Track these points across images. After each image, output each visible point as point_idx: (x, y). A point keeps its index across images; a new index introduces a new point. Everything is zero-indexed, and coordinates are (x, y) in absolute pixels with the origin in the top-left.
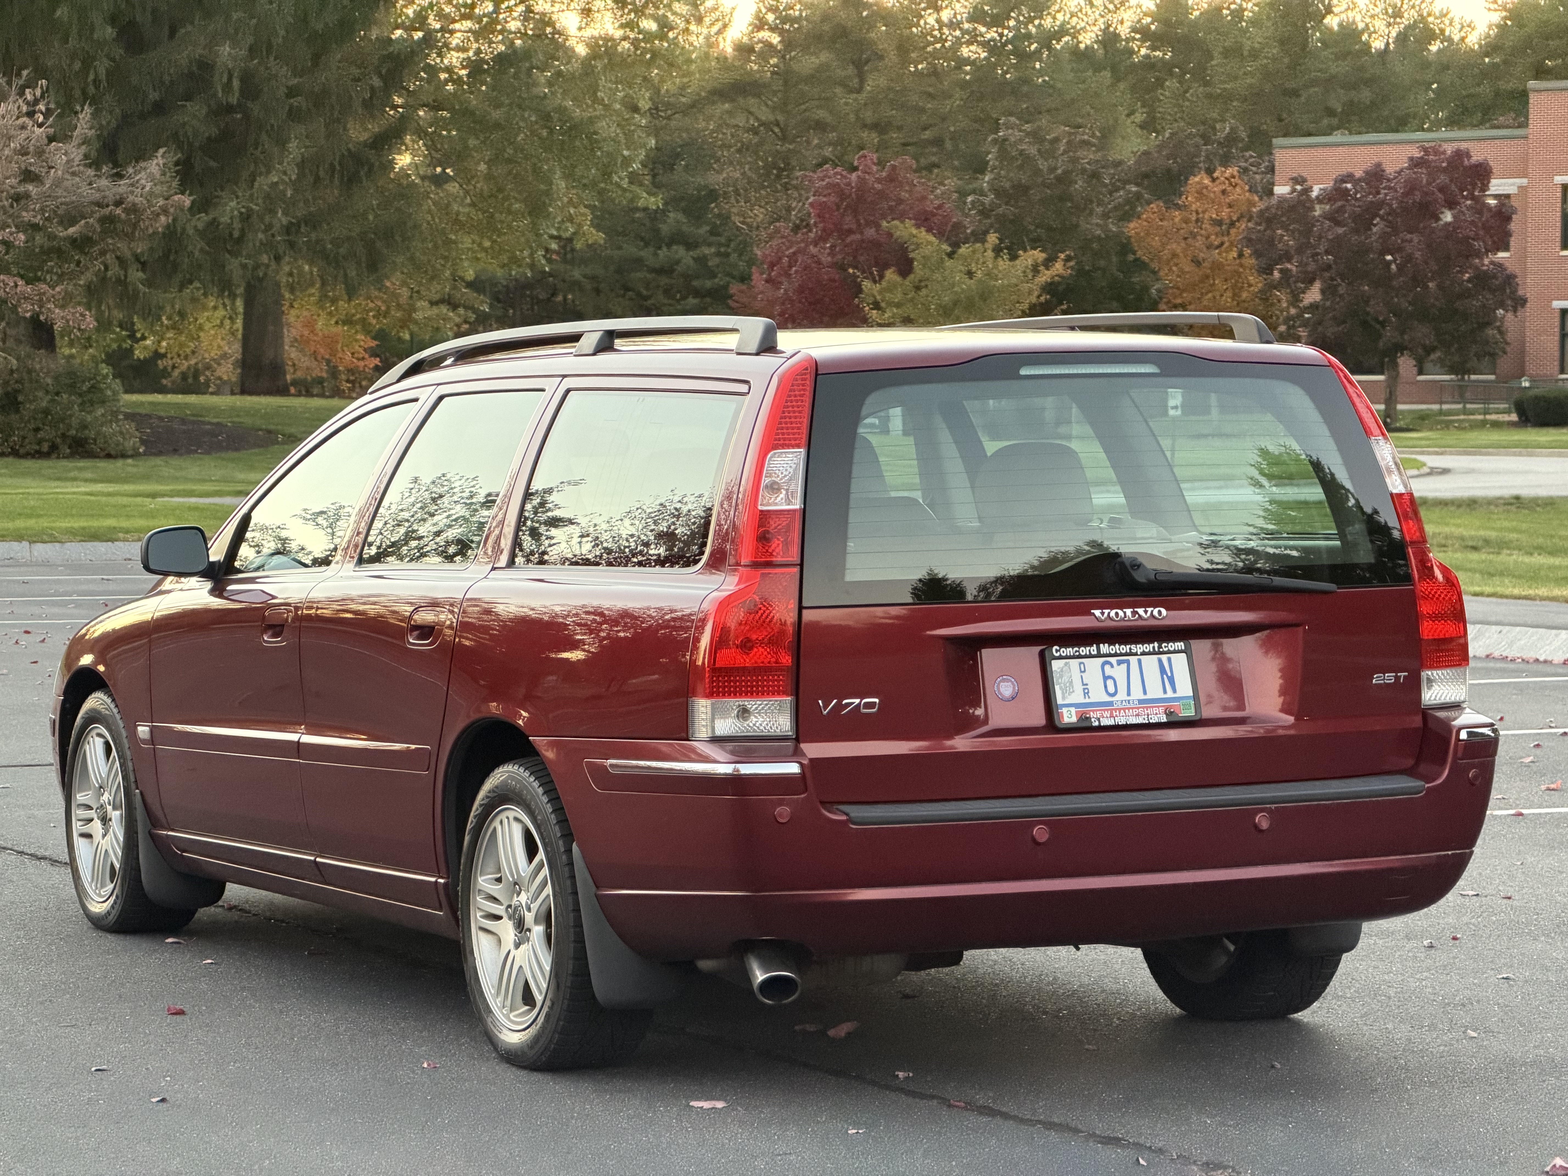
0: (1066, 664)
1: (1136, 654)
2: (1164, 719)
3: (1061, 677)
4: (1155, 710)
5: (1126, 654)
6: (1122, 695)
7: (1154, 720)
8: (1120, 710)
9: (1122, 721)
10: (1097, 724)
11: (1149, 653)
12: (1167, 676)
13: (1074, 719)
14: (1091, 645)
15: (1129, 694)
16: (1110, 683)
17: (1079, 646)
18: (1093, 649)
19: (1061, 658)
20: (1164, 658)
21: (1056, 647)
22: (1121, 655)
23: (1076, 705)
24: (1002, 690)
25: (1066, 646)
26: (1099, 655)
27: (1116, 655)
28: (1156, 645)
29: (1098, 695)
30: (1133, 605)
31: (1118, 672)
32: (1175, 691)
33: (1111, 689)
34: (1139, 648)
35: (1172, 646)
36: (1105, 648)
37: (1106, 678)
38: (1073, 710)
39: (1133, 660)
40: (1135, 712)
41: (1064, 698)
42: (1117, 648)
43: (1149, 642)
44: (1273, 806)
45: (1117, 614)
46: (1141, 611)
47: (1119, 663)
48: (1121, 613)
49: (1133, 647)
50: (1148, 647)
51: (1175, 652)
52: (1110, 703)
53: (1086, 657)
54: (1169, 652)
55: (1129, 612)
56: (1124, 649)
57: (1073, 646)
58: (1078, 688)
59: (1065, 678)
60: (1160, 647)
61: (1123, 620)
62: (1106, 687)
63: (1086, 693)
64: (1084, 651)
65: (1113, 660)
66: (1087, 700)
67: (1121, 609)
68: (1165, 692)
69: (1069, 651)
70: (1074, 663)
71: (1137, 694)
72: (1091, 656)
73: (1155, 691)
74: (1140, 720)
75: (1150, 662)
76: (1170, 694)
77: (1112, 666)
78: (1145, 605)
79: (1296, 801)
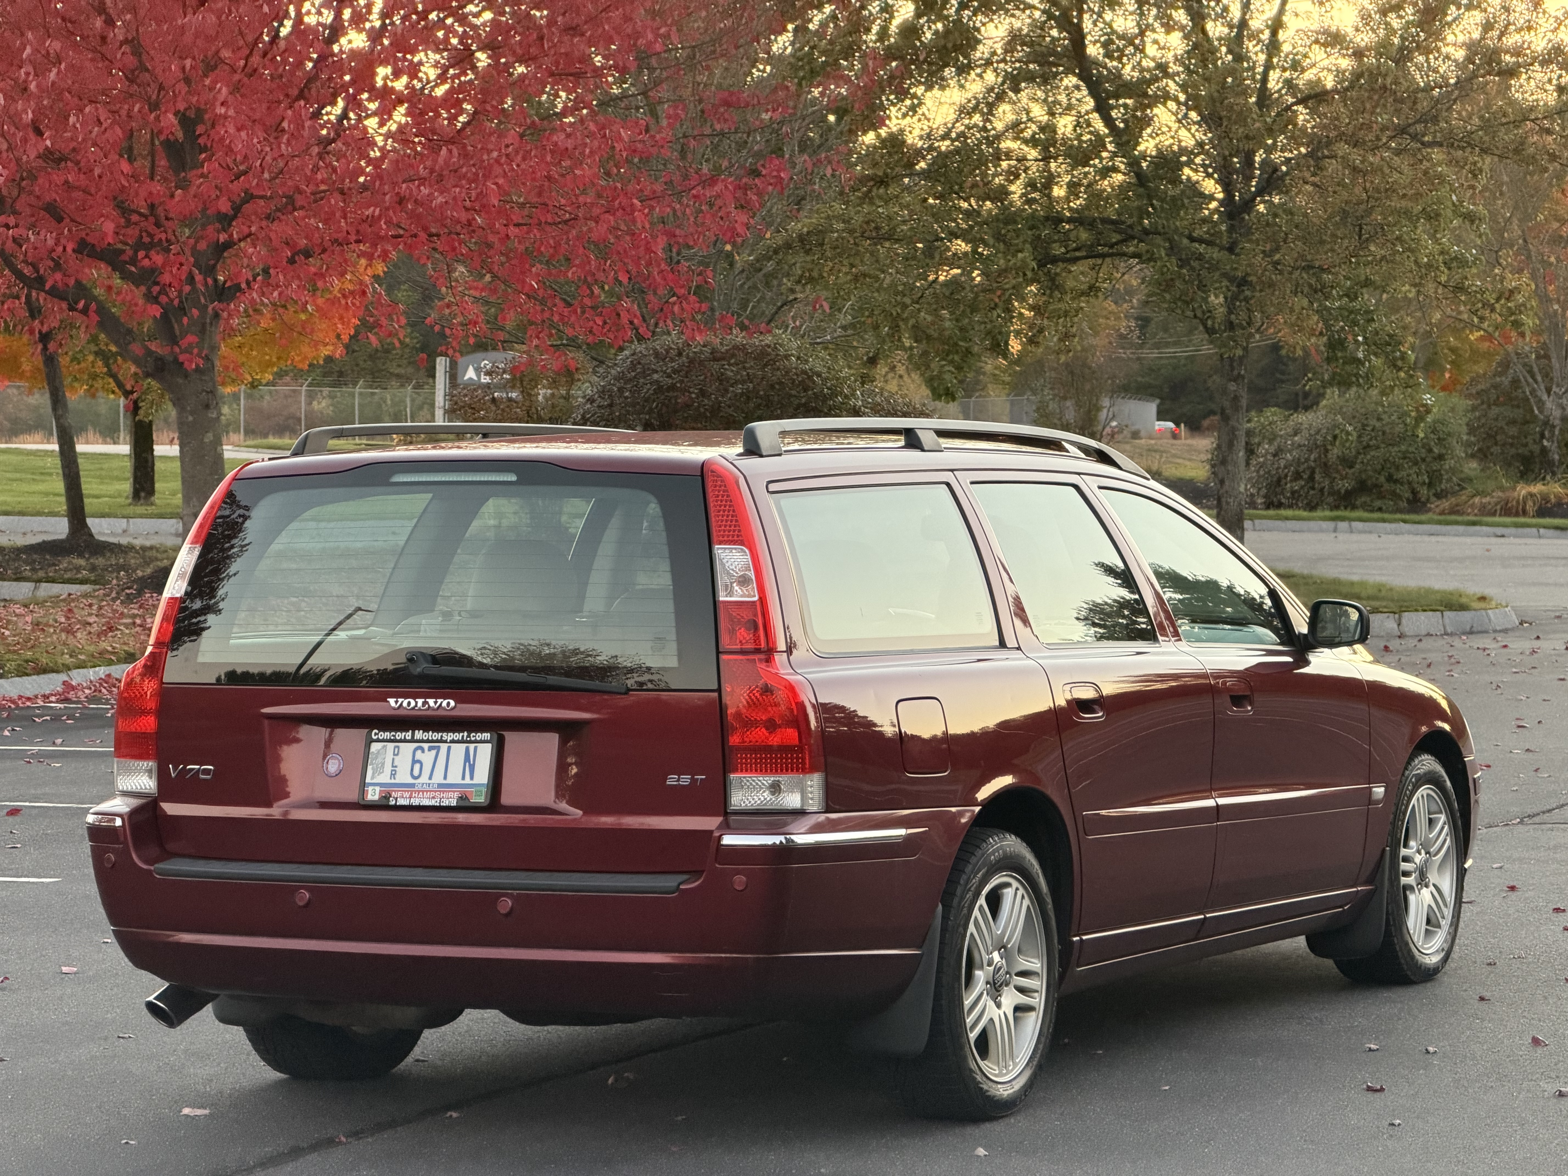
0: (384, 747)
1: (446, 742)
2: (454, 803)
3: (376, 758)
4: (451, 794)
5: (437, 741)
6: (424, 779)
7: (445, 803)
8: (419, 792)
9: (415, 802)
10: (393, 803)
11: (458, 742)
12: (469, 763)
13: (376, 797)
14: (407, 731)
15: (430, 778)
16: (417, 767)
17: (396, 730)
18: (409, 735)
19: (378, 741)
20: (472, 746)
21: (376, 731)
22: (433, 741)
23: (380, 785)
24: (329, 766)
25: (384, 731)
26: (412, 741)
27: (428, 741)
28: (466, 734)
29: (403, 777)
30: (426, 696)
31: (427, 757)
32: (472, 778)
33: (416, 773)
34: (450, 736)
35: (480, 736)
36: (419, 735)
37: (414, 762)
38: (378, 789)
39: (444, 747)
40: (432, 794)
41: (372, 778)
42: (431, 735)
43: (459, 731)
44: (515, 892)
45: (409, 703)
46: (431, 702)
47: (430, 749)
48: (413, 703)
49: (444, 735)
50: (458, 736)
51: (481, 742)
52: (413, 785)
53: (401, 741)
54: (476, 742)
55: (420, 701)
56: (436, 736)
57: (390, 731)
58: (388, 768)
59: (379, 760)
60: (468, 736)
61: (413, 708)
62: (412, 770)
63: (393, 774)
64: (400, 735)
65: (426, 746)
66: (393, 781)
67: (414, 699)
68: (463, 778)
69: (387, 735)
70: (391, 745)
71: (438, 778)
72: (405, 741)
73: (454, 777)
74: (432, 803)
75: (459, 750)
76: (468, 780)
77: (423, 751)
78: (436, 697)
79: (543, 890)
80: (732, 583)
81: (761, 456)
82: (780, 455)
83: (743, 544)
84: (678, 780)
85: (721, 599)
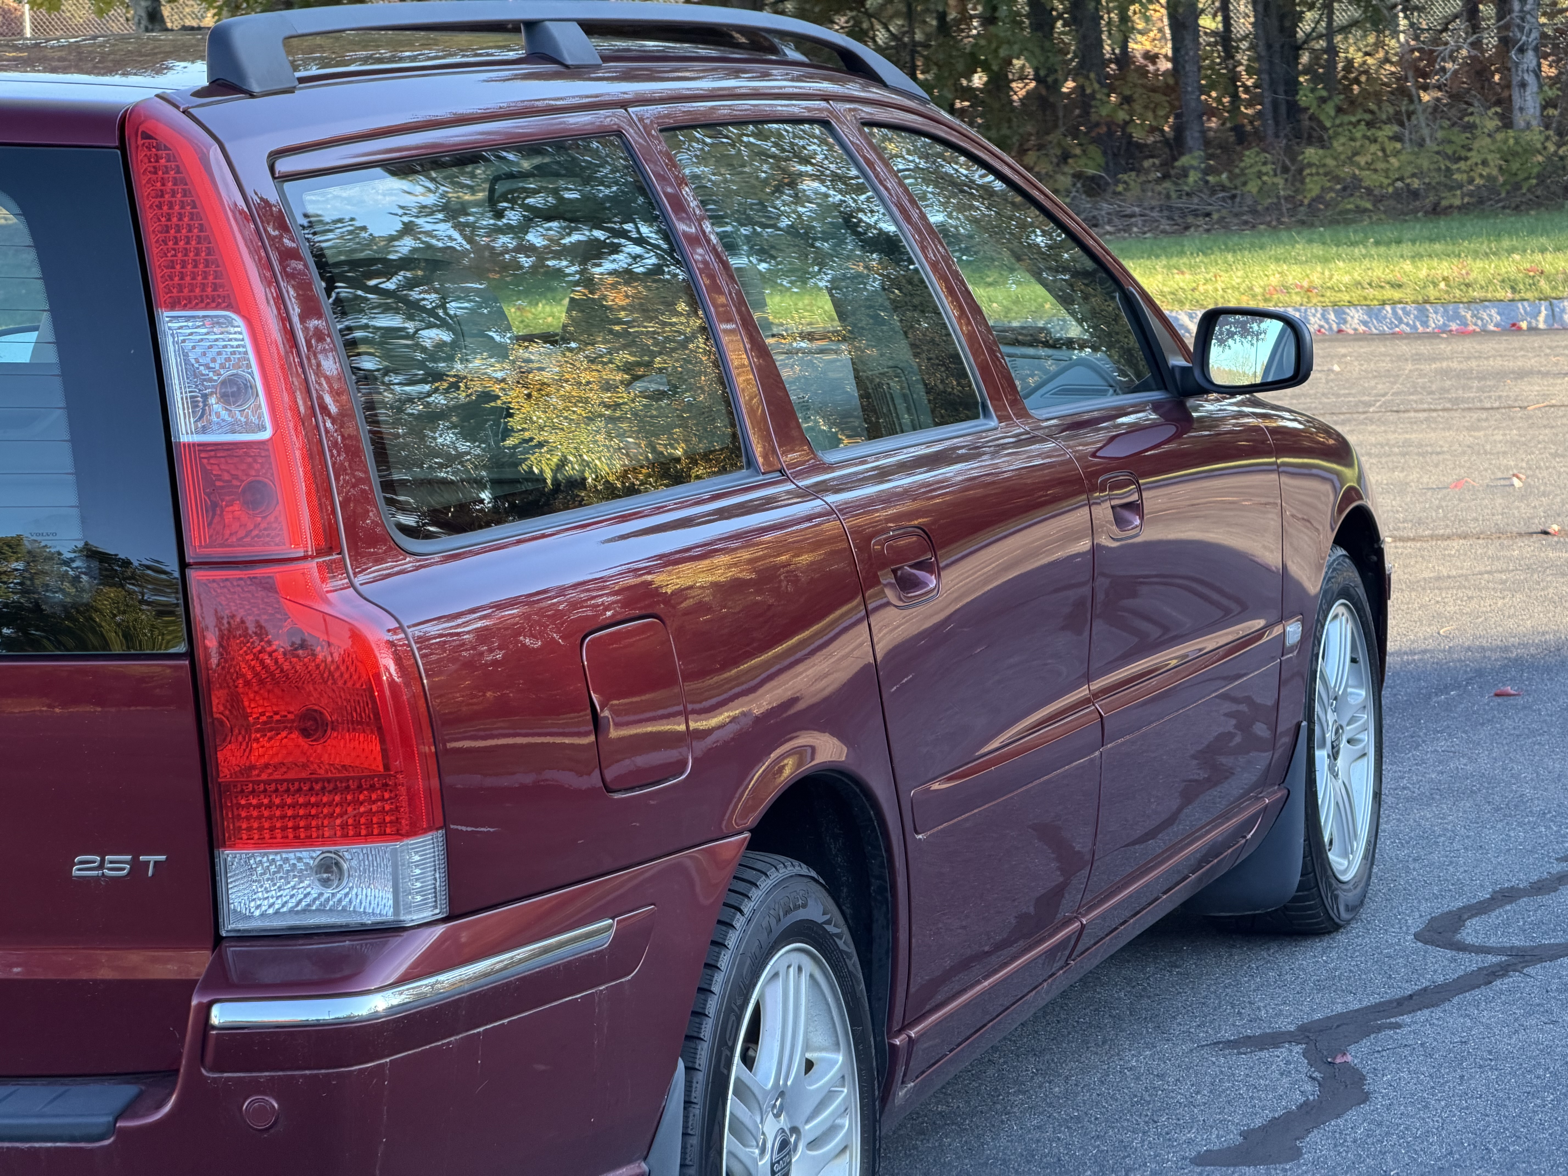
80: (205, 397)
81: (252, 95)
82: (290, 91)
83: (228, 308)
84: (101, 866)
85: (185, 438)
